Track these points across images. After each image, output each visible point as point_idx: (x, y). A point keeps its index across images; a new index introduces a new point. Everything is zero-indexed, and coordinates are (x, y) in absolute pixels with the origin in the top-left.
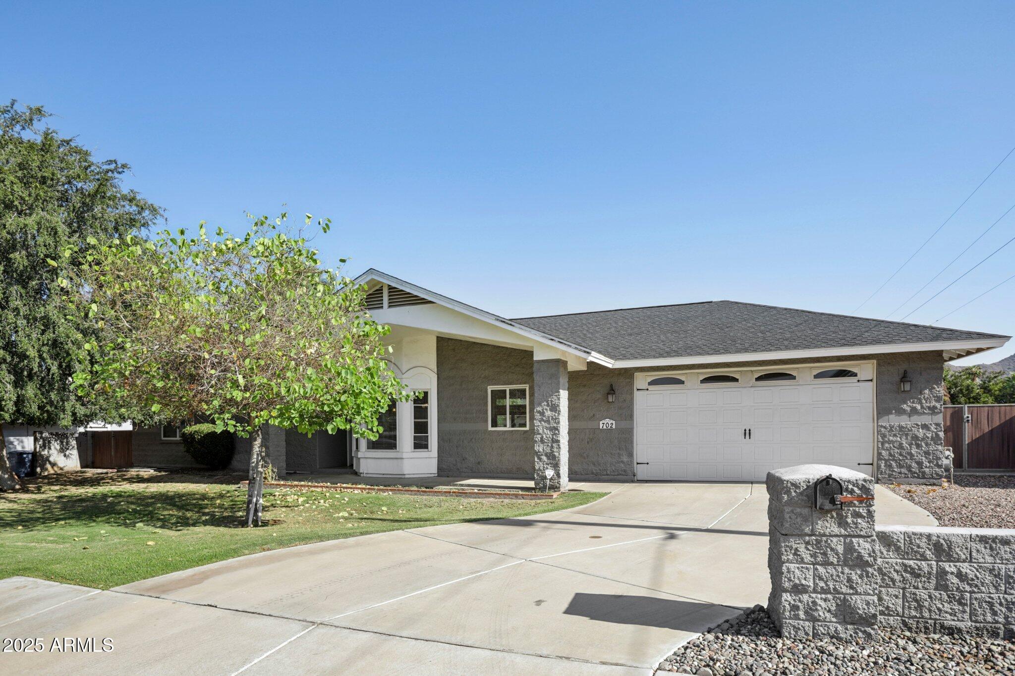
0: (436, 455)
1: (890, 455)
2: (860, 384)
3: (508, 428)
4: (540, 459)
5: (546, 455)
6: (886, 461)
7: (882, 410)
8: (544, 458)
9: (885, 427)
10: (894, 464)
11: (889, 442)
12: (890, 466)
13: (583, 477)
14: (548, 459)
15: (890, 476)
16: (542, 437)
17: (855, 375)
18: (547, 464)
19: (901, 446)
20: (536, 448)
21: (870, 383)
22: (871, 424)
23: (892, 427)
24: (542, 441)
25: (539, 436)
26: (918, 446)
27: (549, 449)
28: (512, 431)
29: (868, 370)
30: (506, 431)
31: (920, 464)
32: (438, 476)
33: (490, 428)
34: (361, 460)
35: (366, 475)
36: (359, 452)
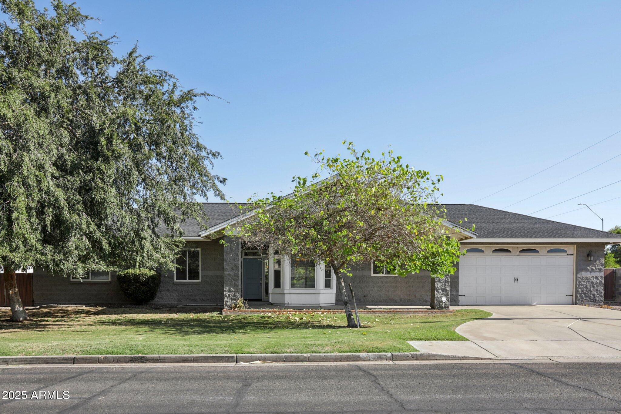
0: (335, 292)
1: (582, 291)
2: (568, 256)
3: (384, 275)
4: (438, 292)
5: (442, 289)
6: (580, 294)
7: (579, 269)
8: (440, 291)
9: (580, 278)
10: (583, 295)
11: (582, 285)
12: (582, 296)
14: (443, 291)
15: (582, 301)
16: (440, 279)
17: (566, 252)
18: (442, 294)
19: (586, 287)
20: (436, 286)
21: (572, 256)
22: (572, 276)
23: (583, 277)
24: (439, 281)
25: (438, 279)
26: (594, 287)
27: (443, 286)
28: (387, 277)
29: (572, 250)
30: (383, 277)
31: (594, 295)
32: (336, 305)
33: (372, 275)
34: (286, 295)
35: (290, 305)
36: (283, 290)
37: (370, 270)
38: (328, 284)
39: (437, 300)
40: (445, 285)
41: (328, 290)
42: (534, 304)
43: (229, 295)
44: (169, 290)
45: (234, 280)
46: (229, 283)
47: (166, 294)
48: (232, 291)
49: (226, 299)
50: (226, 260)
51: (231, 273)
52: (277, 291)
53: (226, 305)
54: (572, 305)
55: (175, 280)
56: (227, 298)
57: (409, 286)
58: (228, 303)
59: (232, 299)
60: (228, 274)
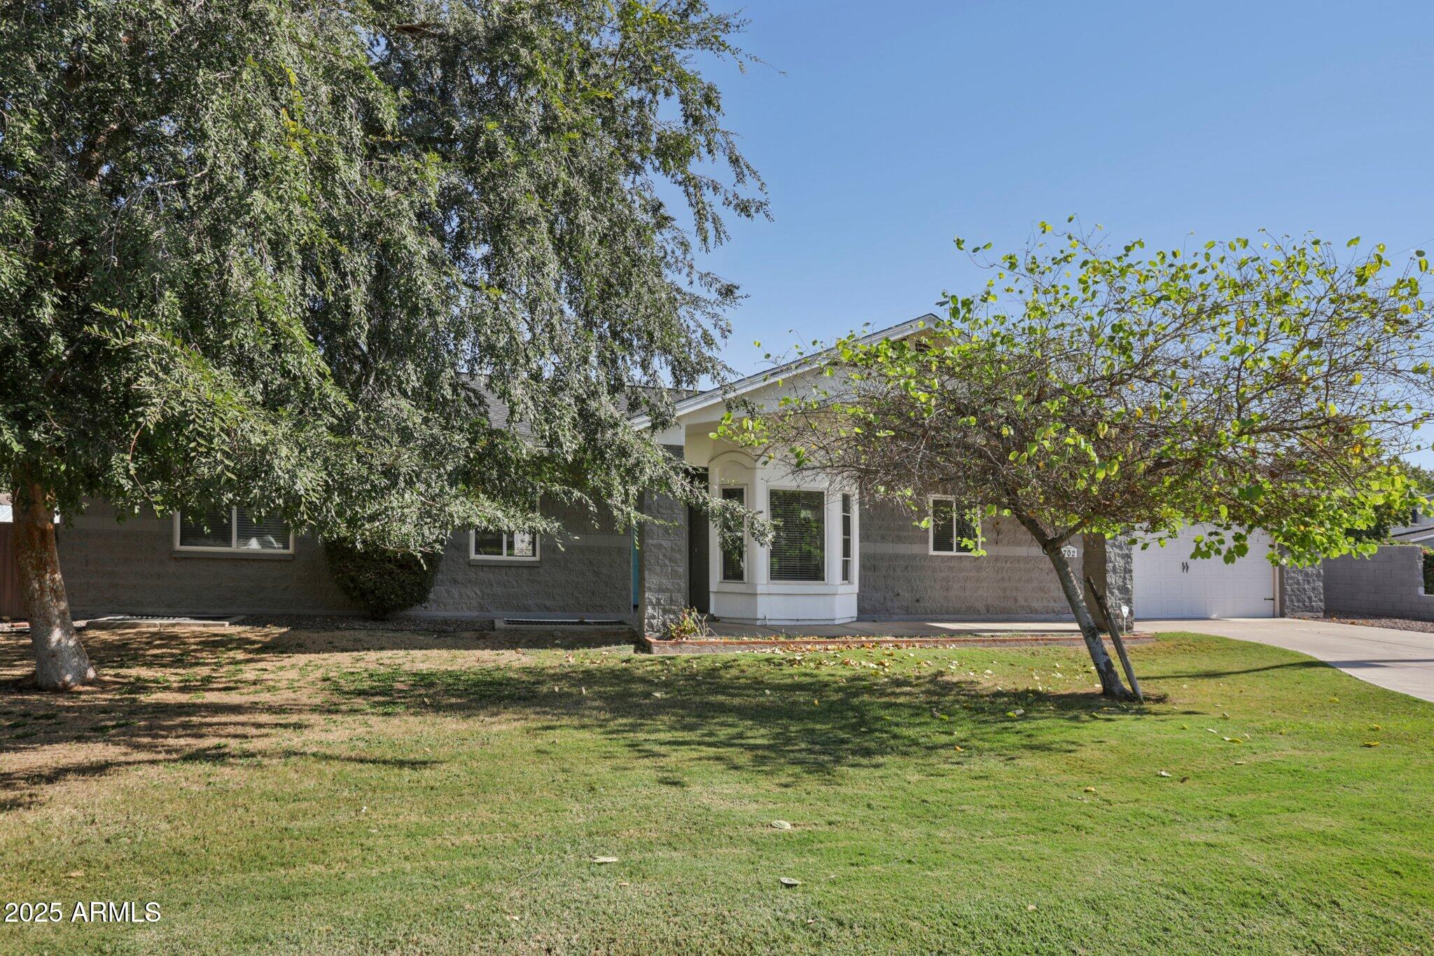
0: (857, 590)
1: (1291, 590)
3: (954, 553)
4: (1112, 593)
5: (1118, 588)
6: (1289, 595)
8: (1116, 592)
10: (1294, 598)
11: (1292, 578)
12: (1291, 601)
13: (1044, 616)
14: (1121, 592)
15: (1291, 609)
16: (1115, 565)
18: (1120, 600)
19: (1298, 583)
20: (1109, 580)
24: (1114, 570)
25: (1111, 565)
26: (1309, 582)
27: (1121, 580)
28: (961, 557)
30: (952, 557)
31: (1310, 598)
32: (859, 619)
33: (932, 552)
34: (760, 599)
35: (768, 623)
36: (754, 586)
37: (927, 542)
38: (846, 576)
40: (1125, 578)
41: (847, 587)
42: (1214, 616)
43: (658, 599)
44: (455, 581)
45: (670, 560)
46: (658, 569)
47: (448, 591)
48: (667, 590)
49: (650, 610)
50: (650, 509)
51: (663, 543)
52: (733, 586)
53: (651, 626)
54: (1274, 617)
55: (473, 556)
56: (654, 609)
57: (1003, 579)
58: (655, 622)
59: (665, 612)
60: (655, 546)
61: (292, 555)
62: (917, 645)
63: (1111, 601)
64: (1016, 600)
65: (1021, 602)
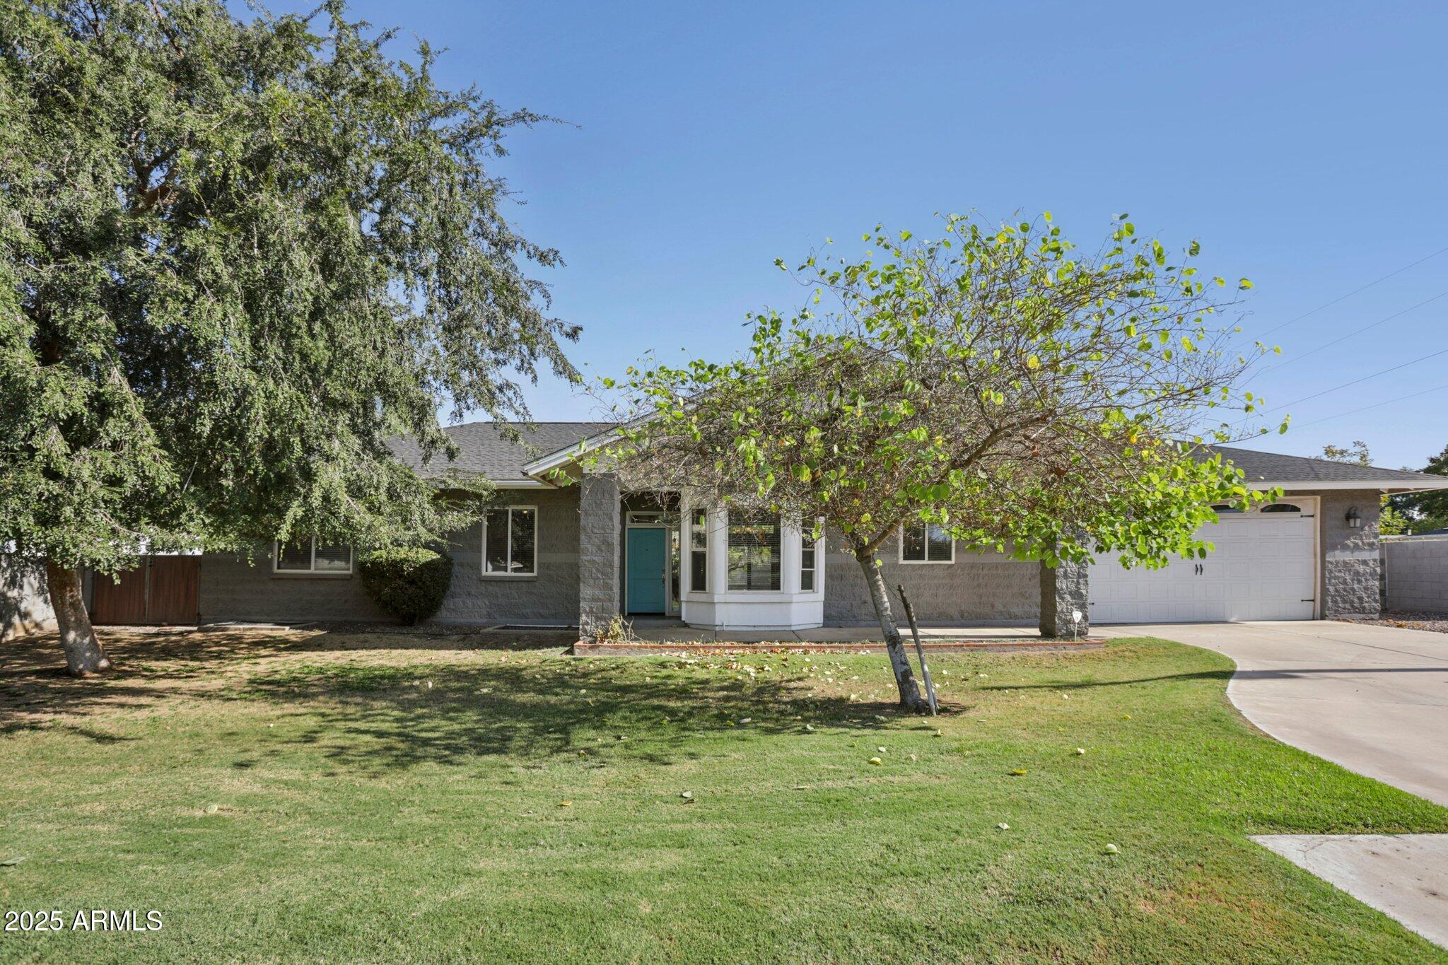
0: (823, 598)
1: (1336, 591)
2: (1304, 519)
3: (926, 562)
4: (1063, 599)
5: (1070, 593)
6: (1333, 596)
7: (1327, 545)
8: (1068, 597)
9: (1331, 563)
10: (1339, 599)
11: (1336, 578)
12: (1336, 602)
13: (1025, 621)
14: (1073, 597)
15: (1336, 611)
16: (1066, 571)
17: (1297, 510)
18: (1072, 605)
19: (1345, 582)
20: (1058, 585)
21: (1311, 519)
22: (1313, 560)
23: (1337, 562)
24: (1066, 575)
25: (1062, 570)
26: (1359, 582)
27: (1074, 585)
28: (933, 565)
29: (1311, 506)
30: (923, 566)
31: (1360, 599)
32: (825, 625)
33: (901, 561)
34: (717, 607)
35: (725, 628)
36: (712, 594)
37: (897, 551)
38: (807, 582)
39: (1060, 618)
40: (1078, 583)
41: (808, 596)
42: (1234, 620)
43: (591, 608)
44: (469, 594)
45: (602, 574)
46: (591, 582)
47: (464, 603)
48: (599, 600)
49: (584, 618)
50: (584, 529)
51: (596, 559)
52: (699, 596)
53: (585, 631)
54: (1313, 619)
55: (484, 572)
56: (588, 616)
57: (979, 585)
58: (588, 628)
59: (598, 619)
60: (589, 561)
61: (351, 576)
62: (828, 651)
63: (1061, 606)
64: (993, 606)
65: (999, 607)
